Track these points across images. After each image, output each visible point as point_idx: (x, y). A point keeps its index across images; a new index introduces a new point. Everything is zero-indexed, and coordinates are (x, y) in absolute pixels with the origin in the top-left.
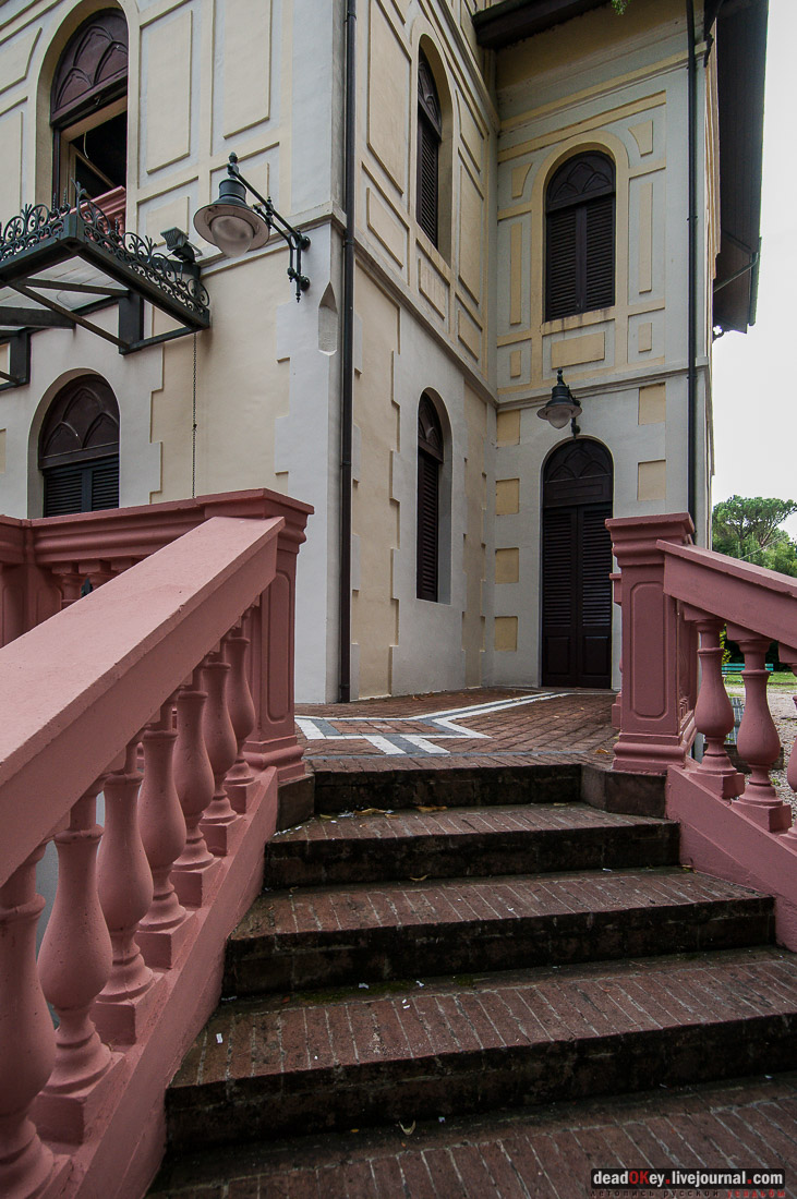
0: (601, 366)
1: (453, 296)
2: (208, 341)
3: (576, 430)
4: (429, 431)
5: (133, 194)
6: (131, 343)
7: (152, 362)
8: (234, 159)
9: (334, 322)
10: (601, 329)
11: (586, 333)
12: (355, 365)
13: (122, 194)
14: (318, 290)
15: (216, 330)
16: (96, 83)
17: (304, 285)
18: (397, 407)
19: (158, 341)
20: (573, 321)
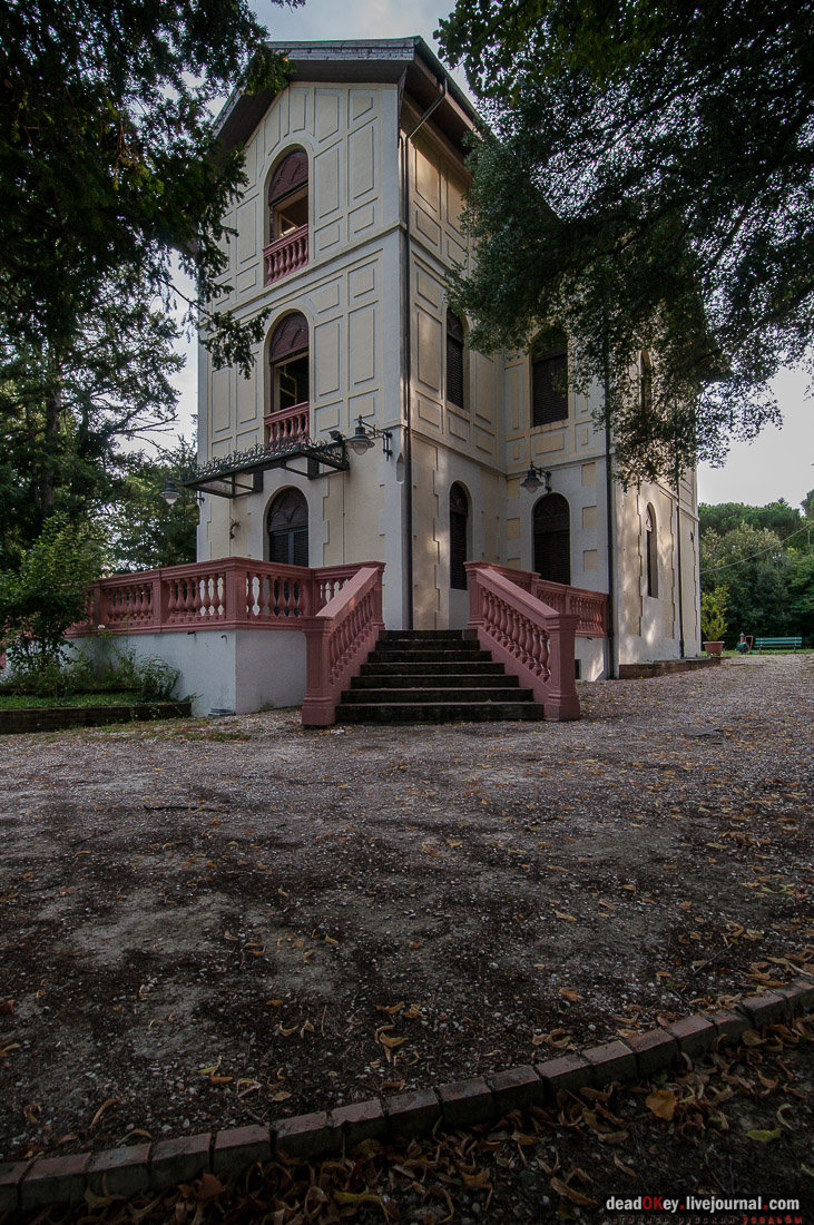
0: (563, 452)
1: (472, 426)
2: (349, 475)
3: (549, 489)
4: (458, 502)
5: (312, 405)
6: (313, 475)
7: (323, 484)
8: (360, 417)
9: (403, 467)
10: (561, 432)
11: (553, 434)
12: (413, 484)
13: (308, 404)
14: (397, 456)
15: (352, 470)
16: (292, 346)
17: (390, 453)
18: (437, 496)
19: (326, 475)
20: (546, 427)
